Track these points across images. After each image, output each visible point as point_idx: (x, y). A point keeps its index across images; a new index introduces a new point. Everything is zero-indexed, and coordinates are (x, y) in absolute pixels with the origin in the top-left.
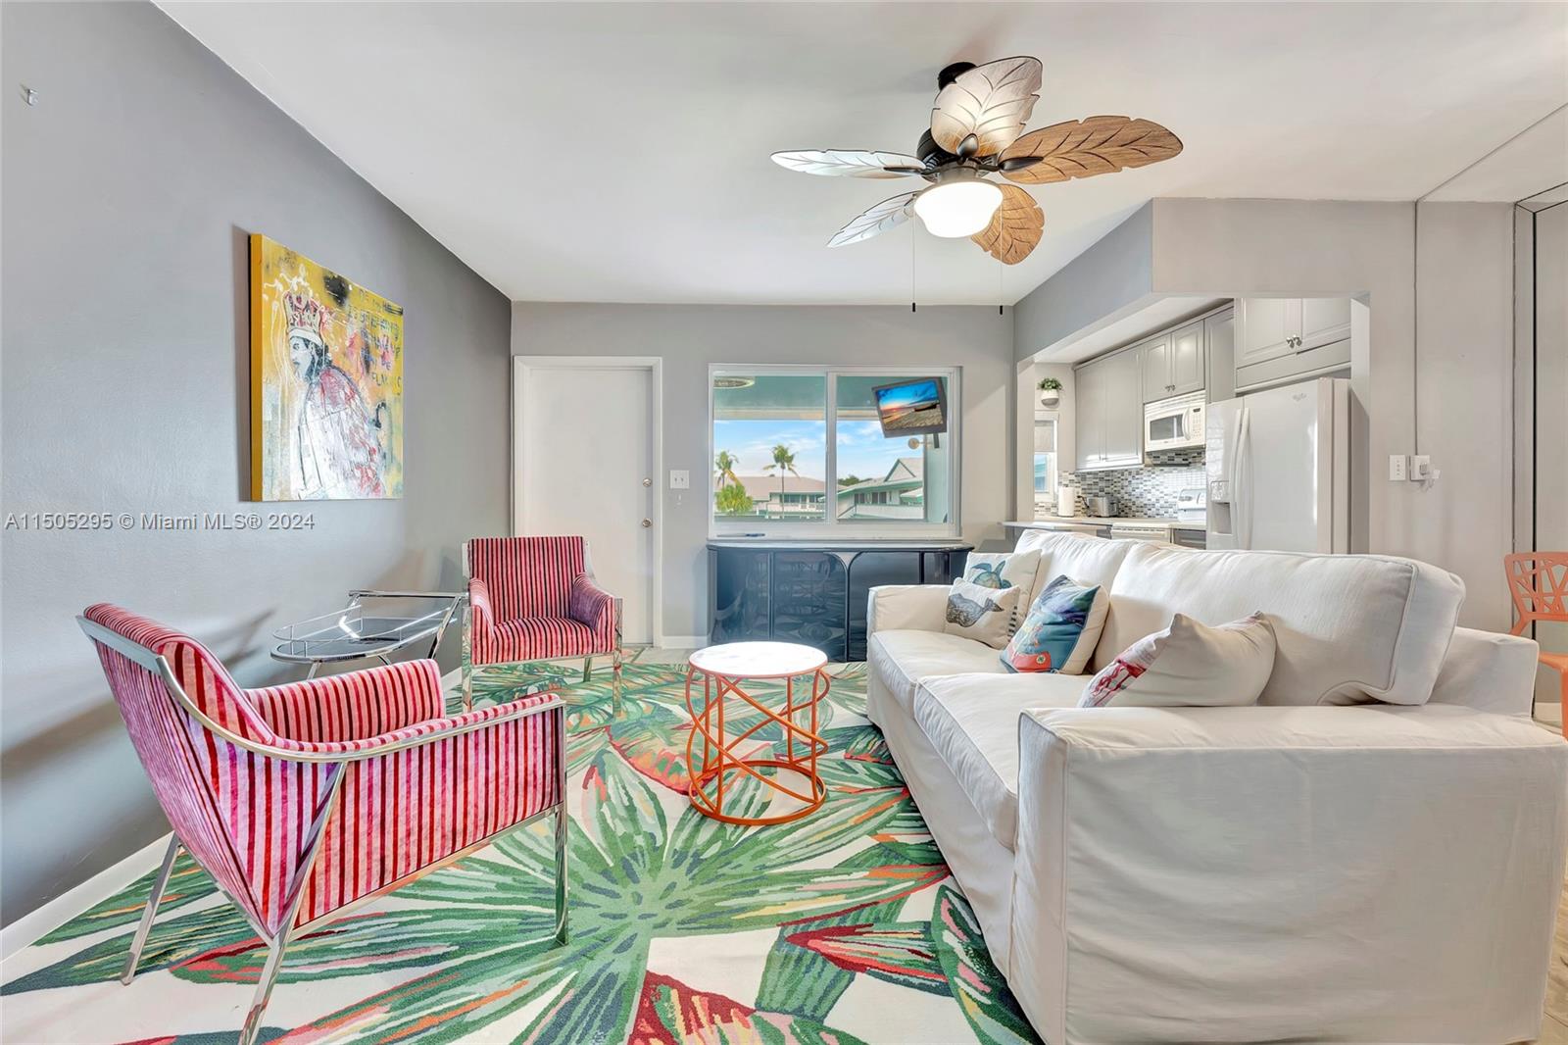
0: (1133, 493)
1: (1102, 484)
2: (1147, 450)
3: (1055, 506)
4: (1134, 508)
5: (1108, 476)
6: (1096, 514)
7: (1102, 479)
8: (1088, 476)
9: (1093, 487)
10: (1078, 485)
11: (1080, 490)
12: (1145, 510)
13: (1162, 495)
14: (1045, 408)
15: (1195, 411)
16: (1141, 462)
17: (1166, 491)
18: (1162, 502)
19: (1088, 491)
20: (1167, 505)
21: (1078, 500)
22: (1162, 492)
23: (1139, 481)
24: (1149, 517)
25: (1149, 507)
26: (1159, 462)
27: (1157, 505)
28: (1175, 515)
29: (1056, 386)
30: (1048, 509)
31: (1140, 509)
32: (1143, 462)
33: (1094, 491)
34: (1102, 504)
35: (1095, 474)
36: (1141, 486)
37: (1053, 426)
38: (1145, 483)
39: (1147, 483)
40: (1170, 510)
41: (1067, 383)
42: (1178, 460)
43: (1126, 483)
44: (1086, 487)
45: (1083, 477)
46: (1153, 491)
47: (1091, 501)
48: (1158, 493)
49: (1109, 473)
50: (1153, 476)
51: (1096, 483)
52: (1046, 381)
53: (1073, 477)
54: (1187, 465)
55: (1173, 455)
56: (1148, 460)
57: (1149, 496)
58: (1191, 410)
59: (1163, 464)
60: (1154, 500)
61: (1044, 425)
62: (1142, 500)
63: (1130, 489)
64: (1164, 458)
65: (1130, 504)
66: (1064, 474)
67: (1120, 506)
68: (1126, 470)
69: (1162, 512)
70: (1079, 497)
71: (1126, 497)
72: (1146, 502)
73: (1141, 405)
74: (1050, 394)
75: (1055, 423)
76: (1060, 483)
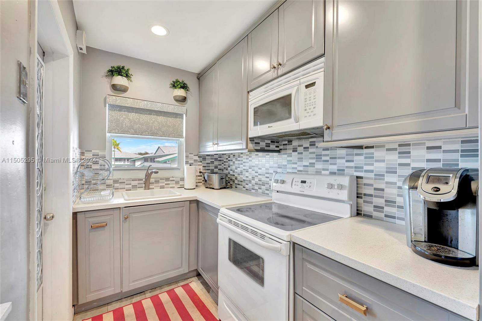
0: (236, 171)
1: (216, 163)
2: (250, 136)
3: (183, 179)
4: (236, 182)
5: (219, 158)
6: (211, 186)
7: (216, 159)
8: (207, 157)
9: (211, 165)
10: (200, 163)
11: (201, 167)
12: (244, 184)
13: (257, 174)
14: (176, 103)
15: (307, 87)
16: (244, 147)
17: (259, 171)
18: (256, 180)
19: (207, 168)
20: (261, 183)
21: (199, 174)
22: (257, 172)
23: (240, 162)
24: (246, 189)
25: (247, 182)
26: (259, 148)
27: (253, 182)
28: (267, 192)
29: (184, 87)
30: (177, 183)
31: (240, 183)
32: (247, 148)
33: (211, 168)
34: (215, 179)
35: (212, 155)
36: (241, 166)
37: (183, 118)
38: (244, 164)
39: (246, 164)
40: (263, 187)
41: (192, 84)
42: (273, 147)
43: (231, 163)
44: (205, 165)
45: (204, 158)
46: (250, 170)
47: (208, 176)
48: (254, 172)
49: (221, 156)
50: (250, 159)
51: (212, 162)
52: (177, 81)
53: (196, 158)
54: (279, 151)
55: (269, 142)
56: (251, 146)
57: (247, 174)
58: (303, 86)
59: (262, 150)
60: (250, 177)
61: (176, 117)
62: (241, 176)
63: (233, 167)
64: (263, 144)
65: (234, 178)
66: (190, 155)
67: (227, 179)
68: (232, 154)
69: (256, 187)
70: (200, 172)
71: (231, 173)
72: (245, 178)
73: (246, 93)
74: (181, 92)
75: (184, 116)
76: (187, 163)
